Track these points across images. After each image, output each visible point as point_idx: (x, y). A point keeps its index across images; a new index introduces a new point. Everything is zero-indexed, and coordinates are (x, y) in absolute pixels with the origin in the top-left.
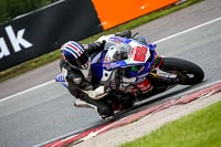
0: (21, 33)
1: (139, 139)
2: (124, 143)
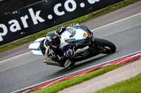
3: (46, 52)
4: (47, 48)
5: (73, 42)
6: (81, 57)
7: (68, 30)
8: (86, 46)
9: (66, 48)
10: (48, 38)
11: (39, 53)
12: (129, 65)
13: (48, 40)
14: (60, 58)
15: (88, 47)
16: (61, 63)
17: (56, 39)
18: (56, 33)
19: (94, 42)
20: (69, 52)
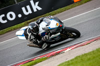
0: (37, 3)
1: (90, 52)
2: (83, 54)
3: (29, 37)
4: (30, 34)
5: (48, 30)
6: (55, 41)
7: (45, 21)
8: (58, 32)
9: (43, 34)
10: (30, 27)
11: (24, 38)
12: (53, 58)
13: (30, 29)
14: (39, 42)
15: (59, 34)
16: (40, 46)
17: (36, 27)
18: (36, 23)
19: (64, 30)
20: (46, 37)
